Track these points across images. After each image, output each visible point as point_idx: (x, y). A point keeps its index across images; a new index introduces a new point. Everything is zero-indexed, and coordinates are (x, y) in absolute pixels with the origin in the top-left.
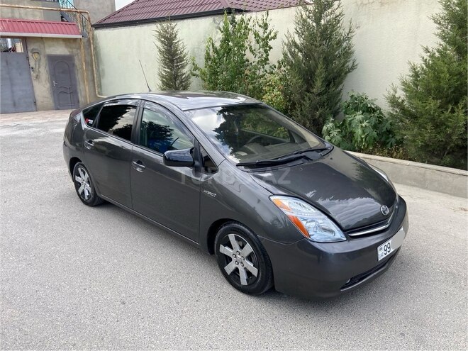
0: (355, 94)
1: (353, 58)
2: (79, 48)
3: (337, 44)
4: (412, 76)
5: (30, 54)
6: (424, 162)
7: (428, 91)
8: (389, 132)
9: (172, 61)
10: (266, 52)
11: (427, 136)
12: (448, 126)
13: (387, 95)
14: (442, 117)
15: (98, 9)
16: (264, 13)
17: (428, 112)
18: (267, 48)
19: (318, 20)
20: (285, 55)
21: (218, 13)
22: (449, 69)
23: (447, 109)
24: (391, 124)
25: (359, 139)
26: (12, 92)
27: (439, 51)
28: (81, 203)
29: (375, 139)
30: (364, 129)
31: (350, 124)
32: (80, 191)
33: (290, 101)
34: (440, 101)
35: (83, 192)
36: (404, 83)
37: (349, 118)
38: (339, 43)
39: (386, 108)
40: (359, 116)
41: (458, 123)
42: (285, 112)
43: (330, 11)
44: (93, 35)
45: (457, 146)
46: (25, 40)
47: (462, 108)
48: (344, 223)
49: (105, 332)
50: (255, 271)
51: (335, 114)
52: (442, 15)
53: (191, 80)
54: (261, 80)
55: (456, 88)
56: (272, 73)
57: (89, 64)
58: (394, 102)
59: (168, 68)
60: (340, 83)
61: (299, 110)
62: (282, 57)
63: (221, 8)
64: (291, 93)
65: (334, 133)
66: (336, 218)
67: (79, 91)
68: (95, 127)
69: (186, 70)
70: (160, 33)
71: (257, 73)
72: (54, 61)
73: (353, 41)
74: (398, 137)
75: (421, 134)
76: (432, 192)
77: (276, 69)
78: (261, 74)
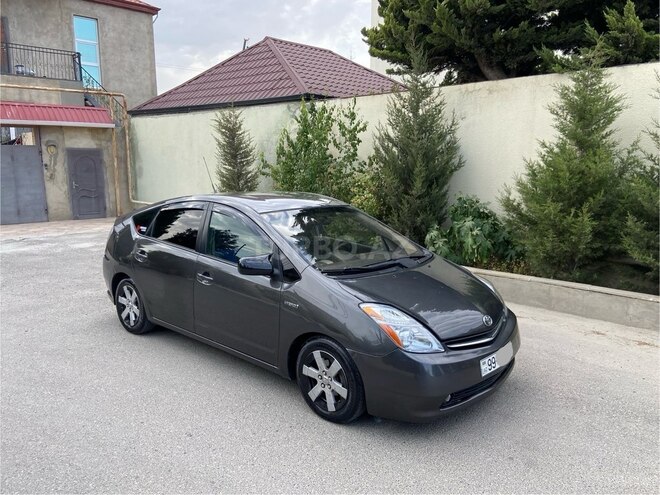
0: (464, 196)
1: (459, 154)
2: (110, 140)
3: (439, 138)
4: (529, 175)
5: (44, 148)
6: (549, 278)
7: (547, 192)
8: (507, 242)
9: (234, 157)
10: (354, 145)
11: (549, 246)
12: (572, 234)
13: (500, 197)
14: (565, 222)
15: (134, 90)
16: (351, 100)
17: (547, 217)
18: (354, 141)
19: (415, 110)
20: (377, 150)
21: (295, 99)
22: (569, 167)
23: (569, 214)
24: (509, 233)
25: (470, 250)
26: (17, 196)
27: (557, 146)
29: (489, 250)
30: (475, 238)
31: (459, 232)
32: (124, 315)
33: (384, 204)
34: (561, 204)
35: (128, 317)
36: (520, 183)
37: (457, 225)
38: (442, 137)
39: (500, 213)
40: (469, 223)
41: (583, 229)
42: (379, 218)
43: (428, 99)
44: (130, 124)
45: (586, 257)
46: (38, 130)
47: (588, 212)
48: (443, 334)
49: (172, 464)
50: (343, 392)
51: (441, 221)
52: (560, 104)
53: (258, 180)
54: (349, 180)
55: (579, 189)
56: (361, 171)
57: (123, 161)
58: (508, 205)
59: (230, 165)
60: (445, 183)
61: (396, 215)
62: (373, 153)
63: (297, 93)
64: (386, 195)
65: (440, 243)
66: (434, 329)
68: (149, 235)
69: (252, 168)
70: (220, 123)
71: (343, 171)
73: (458, 135)
74: (519, 249)
75: (542, 244)
76: (560, 314)
77: (367, 167)
78: (348, 172)
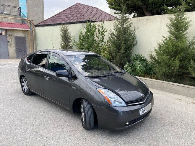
0: (137, 54)
1: (136, 40)
2: (28, 34)
3: (130, 34)
4: (158, 47)
5: (8, 36)
6: (164, 81)
7: (164, 53)
8: (151, 69)
9: (66, 40)
10: (103, 37)
11: (164, 70)
12: (172, 66)
13: (149, 54)
14: (170, 62)
15: (37, 20)
16: (102, 22)
17: (164, 60)
18: (103, 35)
19: (122, 25)
20: (110, 38)
21: (85, 22)
22: (172, 44)
23: (171, 60)
24: (151, 66)
25: (138, 71)
27: (168, 37)
28: (23, 94)
29: (144, 71)
30: (140, 67)
31: (135, 65)
32: (23, 89)
33: (111, 56)
34: (169, 56)
35: (25, 89)
36: (156, 50)
37: (134, 63)
38: (131, 34)
39: (149, 59)
40: (138, 62)
41: (176, 65)
42: (110, 60)
43: (127, 22)
44: (34, 29)
45: (176, 74)
46: (6, 30)
47: (178, 59)
51: (129, 62)
52: (170, 24)
53: (73, 47)
54: (101, 48)
55: (175, 52)
57: (32, 41)
58: (151, 57)
59: (65, 43)
60: (131, 49)
61: (115, 60)
62: (108, 39)
63: (86, 20)
64: (112, 53)
65: (129, 68)
67: (27, 51)
68: (31, 63)
69: (71, 44)
70: (62, 29)
71: (99, 45)
72: (18, 39)
73: (136, 34)
74: (154, 71)
75: (162, 70)
76: (167, 93)
77: (106, 44)
78: (101, 45)
